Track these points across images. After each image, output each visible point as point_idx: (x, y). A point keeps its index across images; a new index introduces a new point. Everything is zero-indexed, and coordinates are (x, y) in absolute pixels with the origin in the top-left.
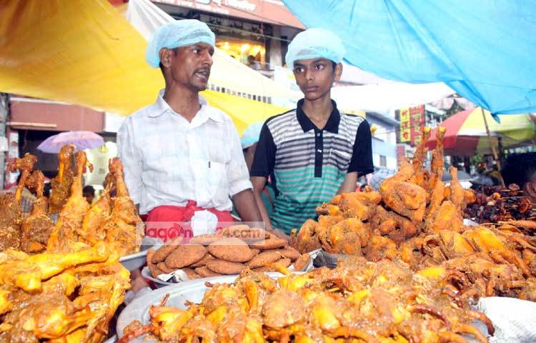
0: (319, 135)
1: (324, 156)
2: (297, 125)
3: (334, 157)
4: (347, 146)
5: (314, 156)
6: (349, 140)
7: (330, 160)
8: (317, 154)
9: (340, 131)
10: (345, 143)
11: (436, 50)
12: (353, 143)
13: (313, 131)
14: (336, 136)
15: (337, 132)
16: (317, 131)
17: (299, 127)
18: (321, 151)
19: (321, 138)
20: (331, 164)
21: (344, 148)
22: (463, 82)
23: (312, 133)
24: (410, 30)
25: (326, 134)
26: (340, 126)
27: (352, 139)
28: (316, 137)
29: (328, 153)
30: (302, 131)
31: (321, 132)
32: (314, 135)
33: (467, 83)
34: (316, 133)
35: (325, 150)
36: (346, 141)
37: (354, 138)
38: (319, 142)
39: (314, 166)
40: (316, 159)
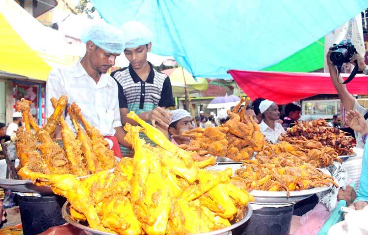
0: (143, 85)
1: (145, 97)
2: (130, 78)
3: (151, 97)
4: (158, 91)
5: (140, 97)
6: (159, 87)
7: (148, 100)
8: (141, 96)
9: (154, 82)
10: (157, 89)
11: (176, 38)
12: (161, 90)
13: (140, 82)
14: (152, 85)
15: (153, 83)
16: (142, 82)
17: (132, 79)
18: (144, 95)
19: (144, 86)
20: (149, 102)
21: (157, 92)
22: (184, 58)
23: (139, 84)
24: (166, 26)
25: (147, 84)
26: (154, 79)
27: (161, 87)
28: (142, 86)
29: (148, 96)
30: (133, 82)
31: (144, 83)
32: (140, 85)
33: (186, 58)
34: (142, 84)
35: (146, 94)
36: (157, 88)
37: (162, 87)
38: (143, 89)
39: (139, 103)
40: (141, 99)
